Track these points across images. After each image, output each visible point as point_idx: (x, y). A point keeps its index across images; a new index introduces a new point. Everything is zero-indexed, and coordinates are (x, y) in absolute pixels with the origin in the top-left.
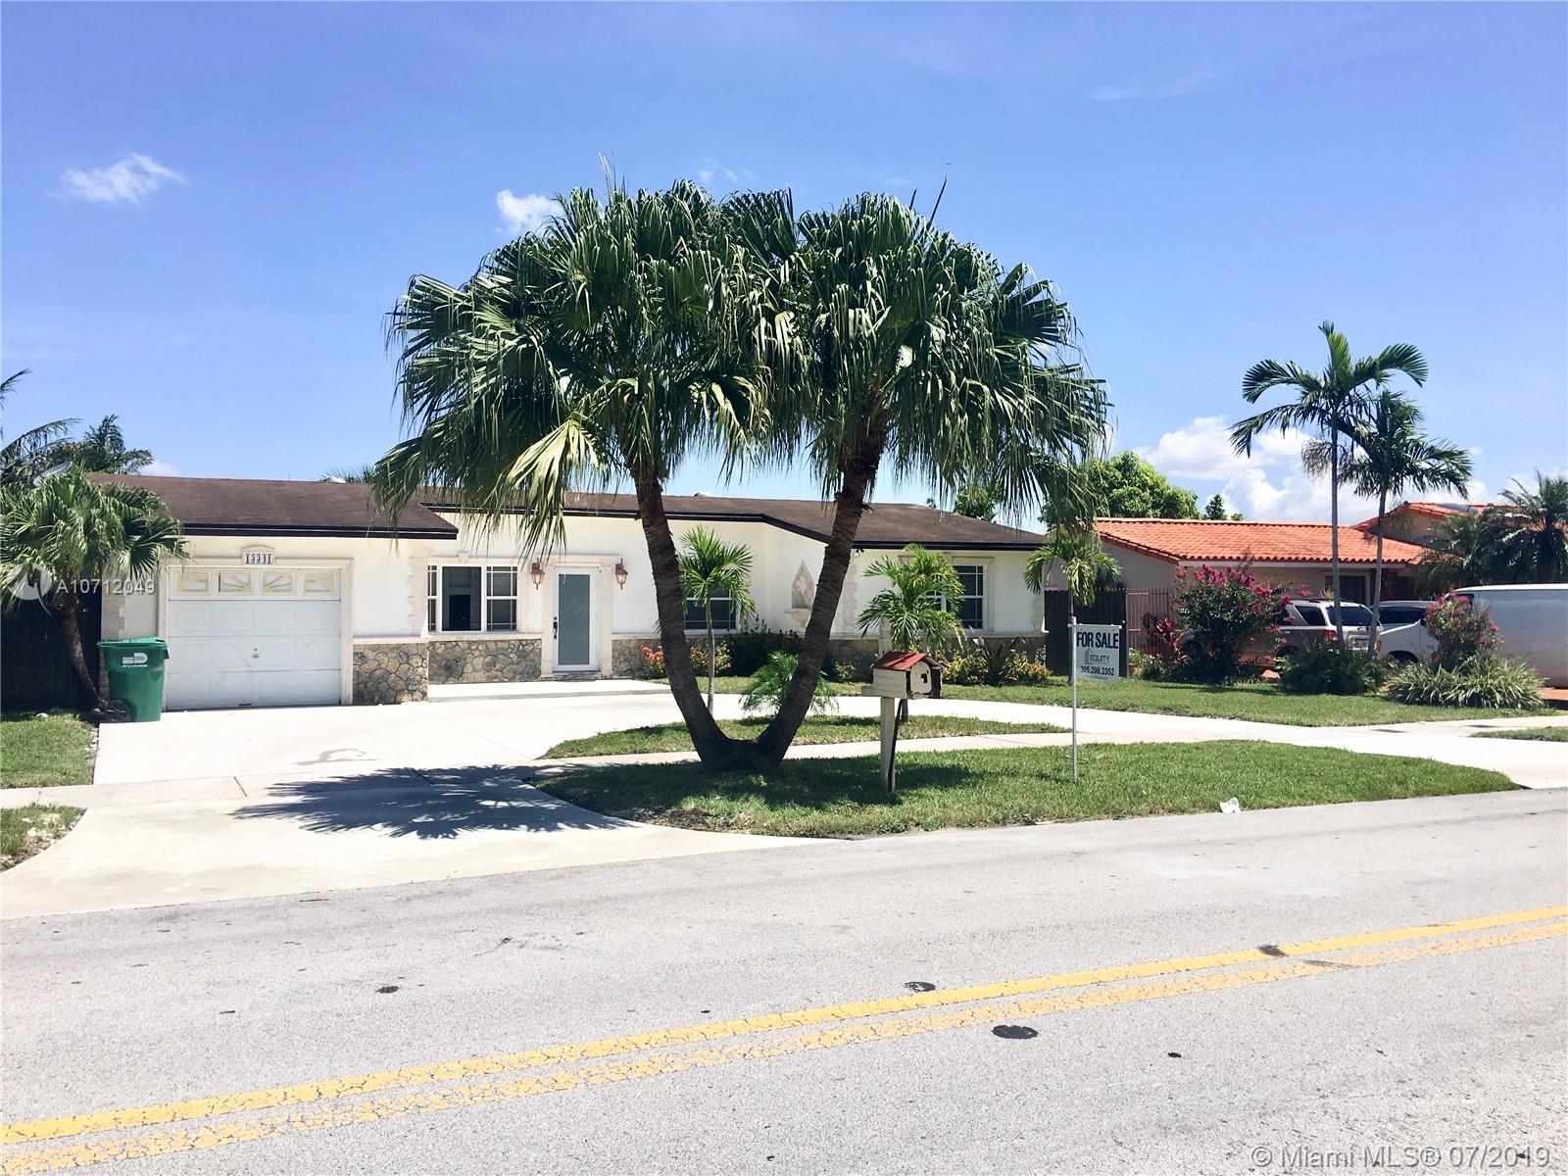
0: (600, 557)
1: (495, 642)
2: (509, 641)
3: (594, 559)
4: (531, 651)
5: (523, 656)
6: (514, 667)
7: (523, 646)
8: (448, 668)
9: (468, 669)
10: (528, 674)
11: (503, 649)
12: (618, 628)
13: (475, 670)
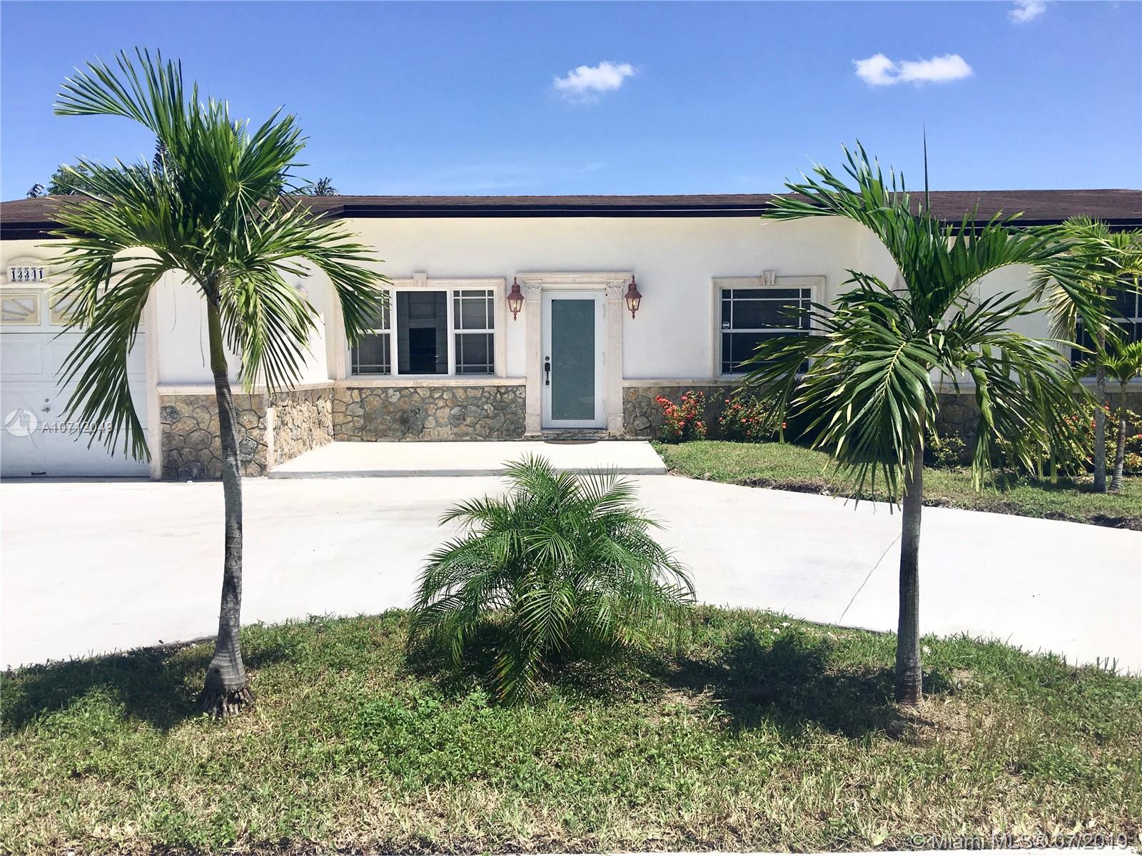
0: (605, 275)
1: (465, 389)
2: (483, 388)
3: (596, 277)
4: (513, 401)
5: (501, 407)
6: (489, 421)
7: (501, 394)
8: (404, 421)
9: (431, 422)
10: (508, 430)
11: (475, 398)
12: (630, 371)
13: (438, 424)
